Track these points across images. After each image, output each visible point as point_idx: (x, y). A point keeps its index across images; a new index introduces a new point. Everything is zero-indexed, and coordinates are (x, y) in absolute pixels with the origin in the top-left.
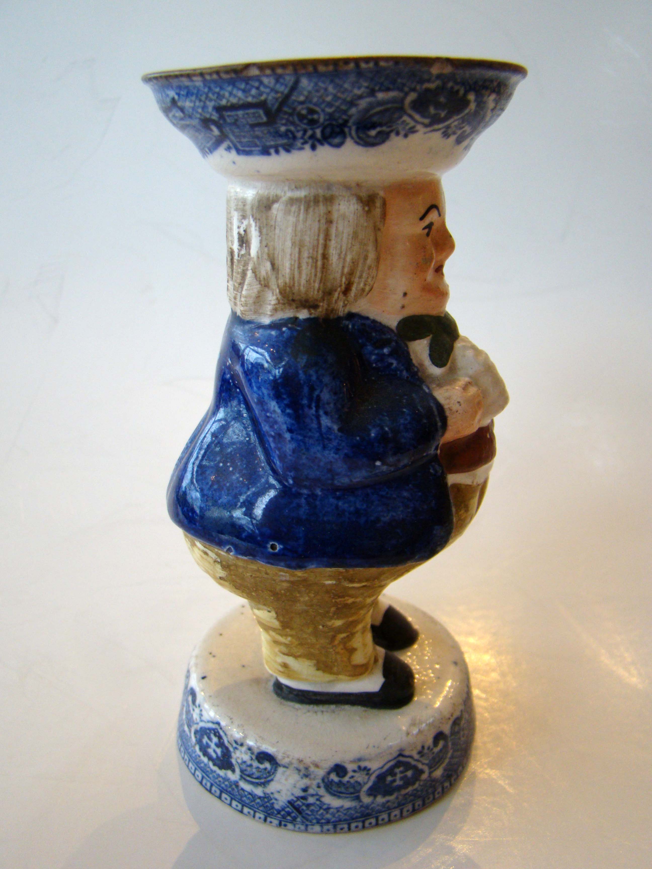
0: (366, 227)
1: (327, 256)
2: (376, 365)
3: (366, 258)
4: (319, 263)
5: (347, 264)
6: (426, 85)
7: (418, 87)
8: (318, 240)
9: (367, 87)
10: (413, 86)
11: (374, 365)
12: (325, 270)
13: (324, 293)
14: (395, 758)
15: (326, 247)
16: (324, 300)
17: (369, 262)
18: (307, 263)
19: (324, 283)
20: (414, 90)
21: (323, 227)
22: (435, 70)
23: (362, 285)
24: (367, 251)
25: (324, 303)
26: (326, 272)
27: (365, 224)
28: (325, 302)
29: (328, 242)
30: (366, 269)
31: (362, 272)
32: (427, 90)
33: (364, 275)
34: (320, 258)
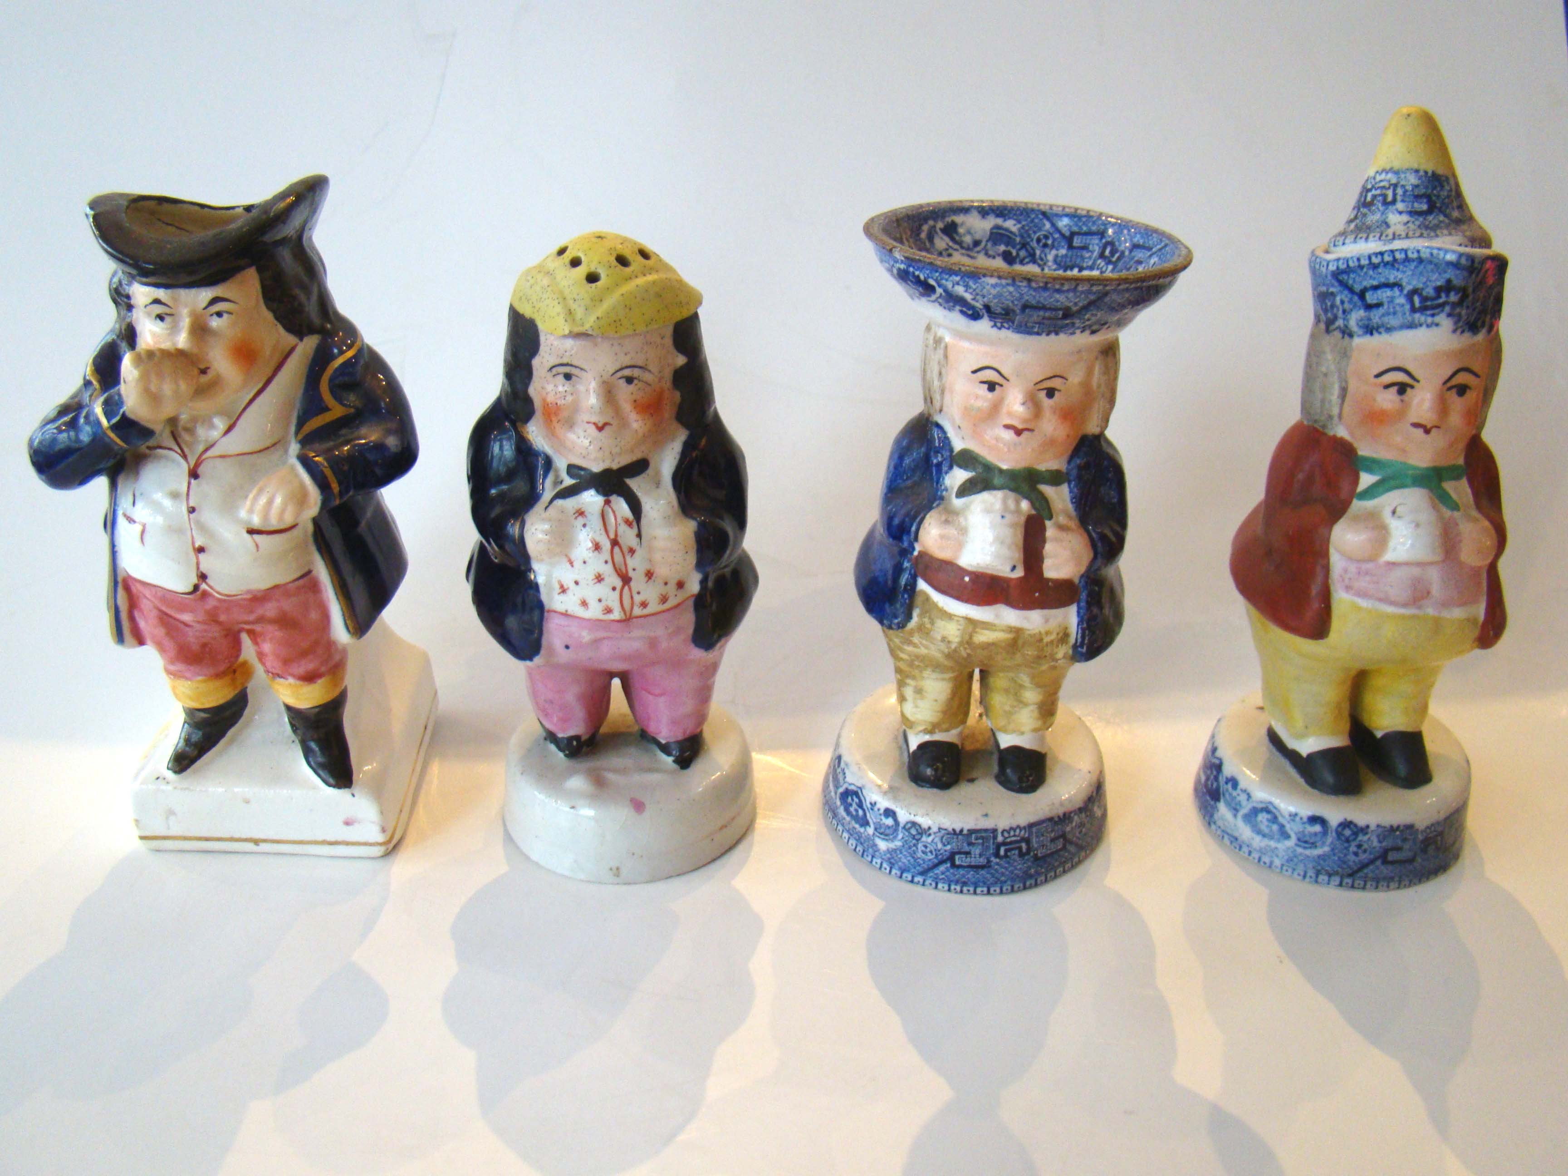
14: (858, 787)
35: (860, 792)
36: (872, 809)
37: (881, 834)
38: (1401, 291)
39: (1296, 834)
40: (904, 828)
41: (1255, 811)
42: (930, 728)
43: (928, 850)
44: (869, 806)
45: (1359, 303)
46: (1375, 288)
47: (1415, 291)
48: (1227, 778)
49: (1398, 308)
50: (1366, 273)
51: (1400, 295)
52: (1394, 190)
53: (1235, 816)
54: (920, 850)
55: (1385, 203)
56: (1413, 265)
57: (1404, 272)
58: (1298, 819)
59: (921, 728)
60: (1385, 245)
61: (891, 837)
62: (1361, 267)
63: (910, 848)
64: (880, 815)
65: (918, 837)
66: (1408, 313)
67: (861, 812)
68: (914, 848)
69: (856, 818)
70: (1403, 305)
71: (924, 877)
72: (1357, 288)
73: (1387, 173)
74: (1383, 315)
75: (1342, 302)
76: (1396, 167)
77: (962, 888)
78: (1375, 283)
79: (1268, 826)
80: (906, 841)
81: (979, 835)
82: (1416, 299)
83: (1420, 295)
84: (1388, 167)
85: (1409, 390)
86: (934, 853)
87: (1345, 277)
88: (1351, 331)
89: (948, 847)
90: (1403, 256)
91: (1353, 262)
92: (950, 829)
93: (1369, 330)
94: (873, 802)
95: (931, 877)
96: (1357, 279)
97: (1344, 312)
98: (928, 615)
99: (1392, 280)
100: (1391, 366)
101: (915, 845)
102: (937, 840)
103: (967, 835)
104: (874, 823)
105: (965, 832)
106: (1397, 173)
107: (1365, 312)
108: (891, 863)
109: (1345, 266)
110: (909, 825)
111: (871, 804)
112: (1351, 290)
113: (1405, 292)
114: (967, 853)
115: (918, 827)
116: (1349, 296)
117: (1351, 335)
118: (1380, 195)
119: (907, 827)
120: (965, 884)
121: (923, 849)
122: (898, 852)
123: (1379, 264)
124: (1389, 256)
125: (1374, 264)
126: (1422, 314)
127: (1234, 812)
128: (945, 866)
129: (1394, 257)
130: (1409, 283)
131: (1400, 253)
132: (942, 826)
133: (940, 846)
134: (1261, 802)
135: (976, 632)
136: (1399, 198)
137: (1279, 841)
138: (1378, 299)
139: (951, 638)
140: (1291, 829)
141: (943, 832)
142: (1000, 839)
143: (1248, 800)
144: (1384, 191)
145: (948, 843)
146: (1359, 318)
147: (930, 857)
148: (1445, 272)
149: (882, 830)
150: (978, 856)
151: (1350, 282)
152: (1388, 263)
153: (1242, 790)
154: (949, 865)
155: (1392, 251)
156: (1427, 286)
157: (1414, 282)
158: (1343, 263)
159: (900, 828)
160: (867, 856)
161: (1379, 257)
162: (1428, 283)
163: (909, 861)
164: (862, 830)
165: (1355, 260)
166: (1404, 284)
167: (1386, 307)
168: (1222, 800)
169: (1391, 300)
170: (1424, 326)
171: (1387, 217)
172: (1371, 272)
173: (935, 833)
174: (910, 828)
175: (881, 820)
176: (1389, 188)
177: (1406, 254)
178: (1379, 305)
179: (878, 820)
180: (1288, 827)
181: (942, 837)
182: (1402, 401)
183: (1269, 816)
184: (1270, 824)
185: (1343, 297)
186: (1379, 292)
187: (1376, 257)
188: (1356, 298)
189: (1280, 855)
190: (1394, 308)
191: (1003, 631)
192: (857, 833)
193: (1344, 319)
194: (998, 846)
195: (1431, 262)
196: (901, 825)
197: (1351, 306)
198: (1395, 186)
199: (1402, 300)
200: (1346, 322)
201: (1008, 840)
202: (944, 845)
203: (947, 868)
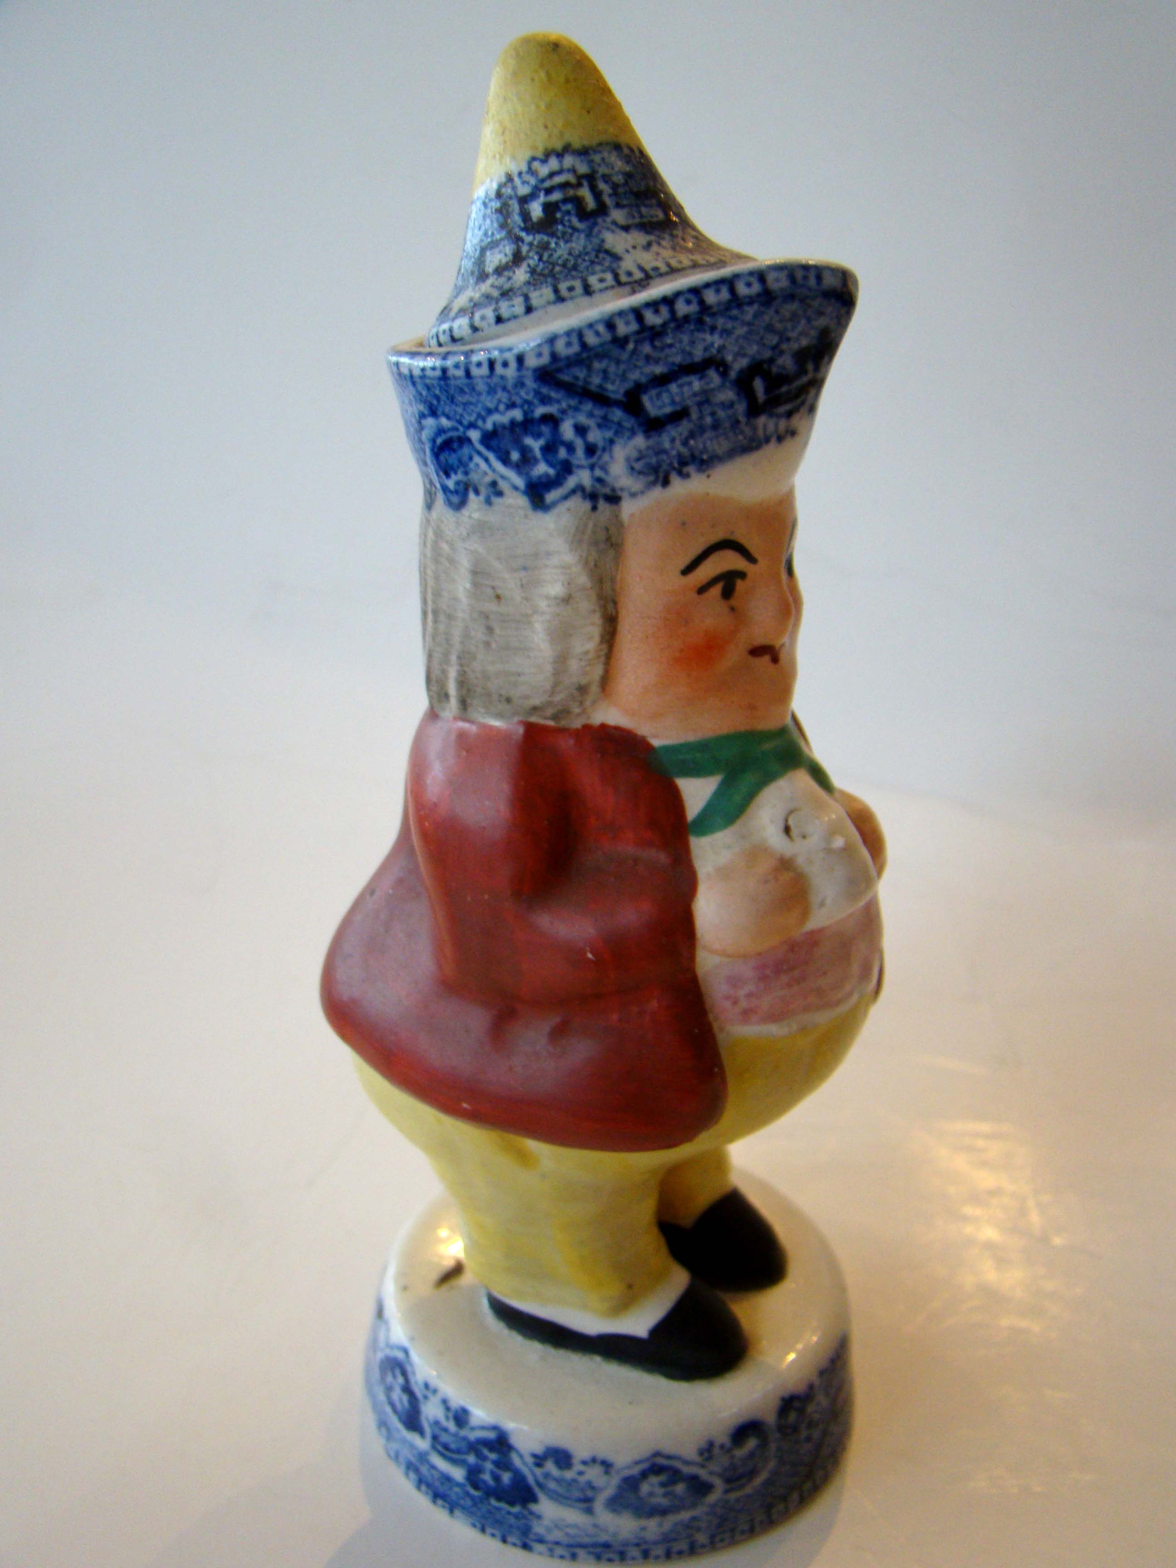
38: (724, 374)
39: (719, 1475)
41: (631, 1484)
45: (629, 422)
46: (662, 381)
47: (757, 368)
48: (535, 1456)
49: (721, 414)
50: (634, 352)
51: (722, 386)
52: (593, 189)
53: (589, 1511)
55: (583, 214)
56: (750, 312)
57: (726, 333)
58: (716, 1451)
60: (634, 292)
62: (620, 342)
66: (742, 419)
70: (731, 405)
72: (615, 389)
73: (560, 155)
74: (692, 435)
75: (581, 430)
76: (577, 144)
78: (658, 370)
79: (666, 1495)
82: (758, 385)
83: (767, 377)
84: (559, 146)
85: (740, 585)
87: (580, 373)
88: (613, 490)
90: (725, 295)
91: (597, 334)
93: (661, 475)
96: (612, 369)
97: (591, 450)
99: (698, 354)
100: (708, 545)
106: (583, 152)
107: (648, 437)
109: (576, 348)
112: (601, 399)
113: (733, 374)
116: (599, 412)
117: (614, 499)
118: (565, 201)
123: (664, 325)
124: (688, 302)
125: (652, 328)
126: (771, 415)
127: (584, 1505)
129: (701, 302)
130: (740, 354)
131: (718, 291)
134: (637, 1463)
136: (608, 201)
137: (693, 1506)
138: (673, 402)
140: (711, 1473)
143: (607, 1472)
144: (571, 192)
146: (635, 455)
148: (821, 314)
151: (596, 380)
152: (687, 318)
153: (584, 1463)
155: (695, 291)
156: (782, 353)
157: (753, 349)
158: (569, 344)
161: (664, 310)
162: (784, 346)
165: (601, 328)
166: (729, 358)
167: (694, 415)
168: (541, 1496)
169: (705, 399)
170: (774, 440)
171: (603, 241)
172: (647, 349)
176: (579, 185)
177: (732, 291)
178: (679, 415)
180: (703, 1473)
182: (733, 609)
183: (663, 1478)
184: (669, 1489)
185: (582, 419)
186: (673, 387)
187: (657, 312)
188: (617, 414)
189: (703, 1525)
190: (713, 414)
193: (592, 467)
195: (790, 297)
197: (609, 434)
198: (590, 178)
199: (728, 395)
200: (598, 473)
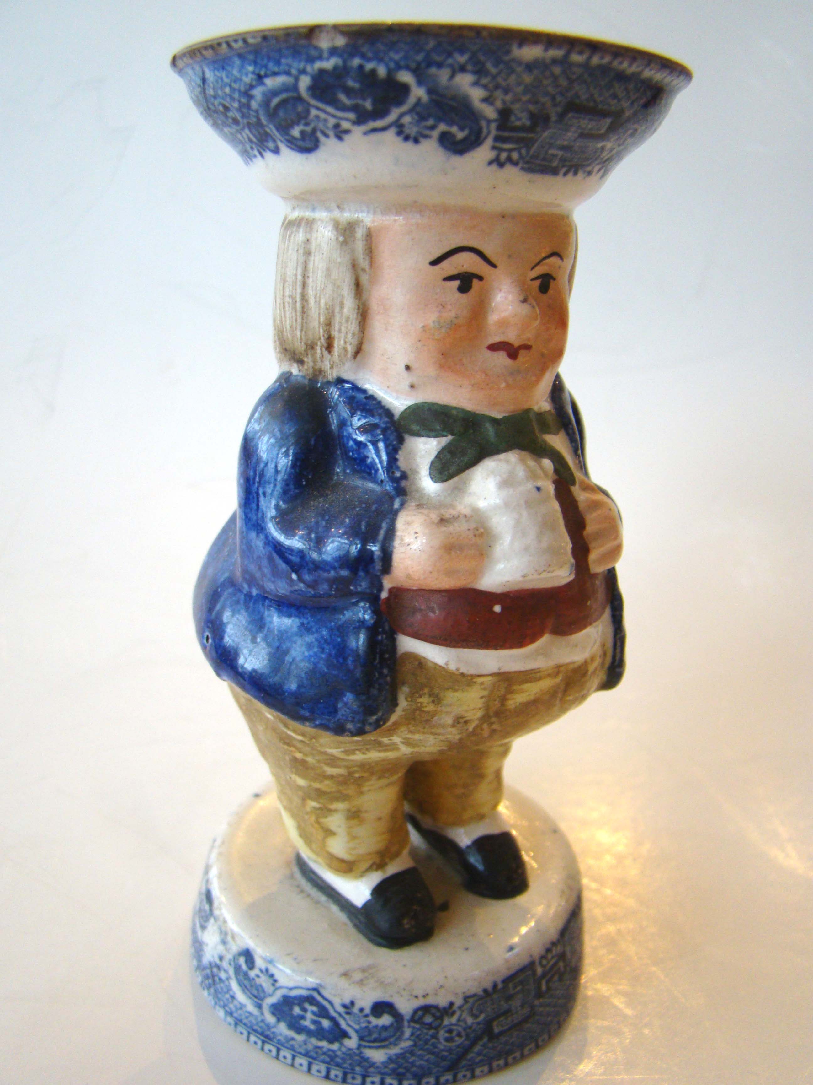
0: (340, 263)
1: (306, 297)
2: (353, 454)
3: (342, 305)
4: (298, 305)
5: (322, 311)
6: (318, 65)
7: (309, 68)
8: (296, 275)
9: (253, 73)
10: (302, 65)
11: (351, 454)
12: (305, 315)
13: (306, 345)
14: (309, 989)
15: (304, 285)
16: (307, 355)
17: (345, 311)
18: (288, 303)
19: (305, 333)
20: (303, 72)
21: (302, 259)
22: (324, 43)
23: (342, 342)
24: (342, 296)
25: (308, 358)
26: (307, 318)
27: (339, 260)
28: (309, 356)
29: (307, 279)
30: (344, 320)
31: (341, 324)
32: (322, 71)
33: (343, 328)
34: (298, 298)
35: (316, 995)
36: (348, 1013)
37: (375, 1041)
40: (412, 1020)
42: (378, 860)
43: (454, 1034)
44: (341, 1010)
54: (442, 1040)
59: (366, 865)
61: (392, 1040)
63: (426, 1042)
64: (366, 1016)
65: (438, 1022)
67: (326, 1023)
68: (433, 1040)
69: (320, 1033)
71: (452, 1073)
77: (506, 1059)
80: (418, 1037)
81: (517, 980)
86: (463, 1033)
89: (482, 1017)
92: (480, 992)
94: (347, 1001)
95: (463, 1067)
98: (426, 690)
101: (433, 1036)
102: (464, 1015)
103: (504, 988)
104: (357, 1031)
105: (500, 986)
108: (398, 1074)
110: (420, 1013)
111: (344, 1006)
114: (507, 1012)
115: (433, 1011)
119: (416, 1018)
120: (509, 1053)
121: (447, 1035)
122: (408, 1055)
128: (481, 1043)
132: (468, 994)
133: (470, 1020)
135: (512, 692)
139: (469, 716)
141: (471, 1000)
142: (539, 971)
145: (481, 1012)
147: (459, 1040)
149: (375, 1036)
150: (519, 1008)
154: (485, 1039)
159: (406, 1023)
160: (354, 1078)
163: (427, 1061)
164: (335, 1046)
173: (460, 1008)
174: (421, 1018)
175: (369, 1022)
179: (364, 1025)
181: (472, 1009)
191: (549, 675)
192: (324, 1054)
194: (538, 983)
196: (407, 1017)
201: (548, 967)
202: (476, 1016)
203: (484, 1046)
